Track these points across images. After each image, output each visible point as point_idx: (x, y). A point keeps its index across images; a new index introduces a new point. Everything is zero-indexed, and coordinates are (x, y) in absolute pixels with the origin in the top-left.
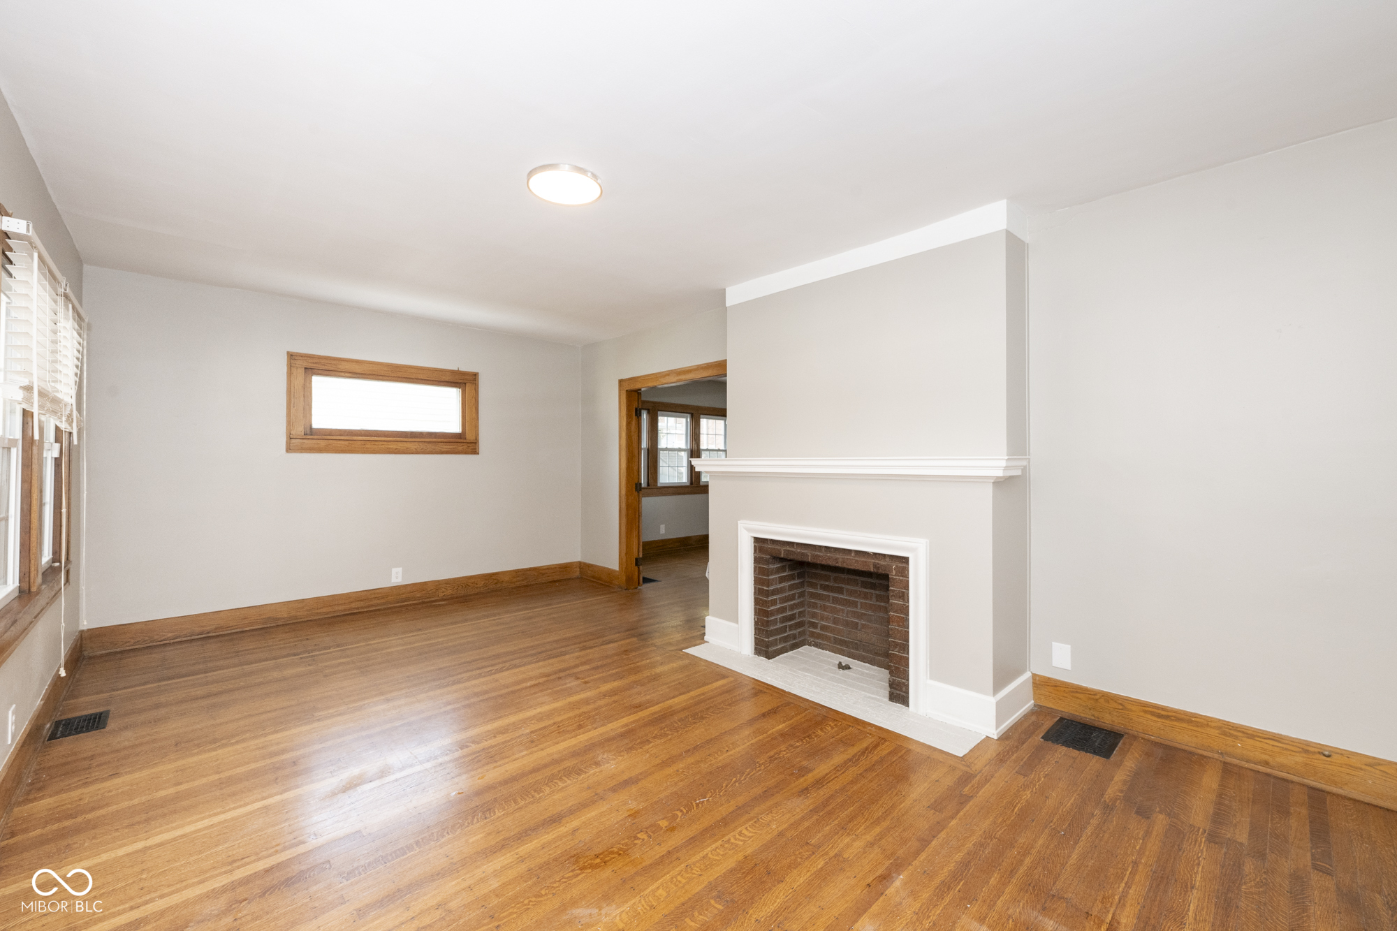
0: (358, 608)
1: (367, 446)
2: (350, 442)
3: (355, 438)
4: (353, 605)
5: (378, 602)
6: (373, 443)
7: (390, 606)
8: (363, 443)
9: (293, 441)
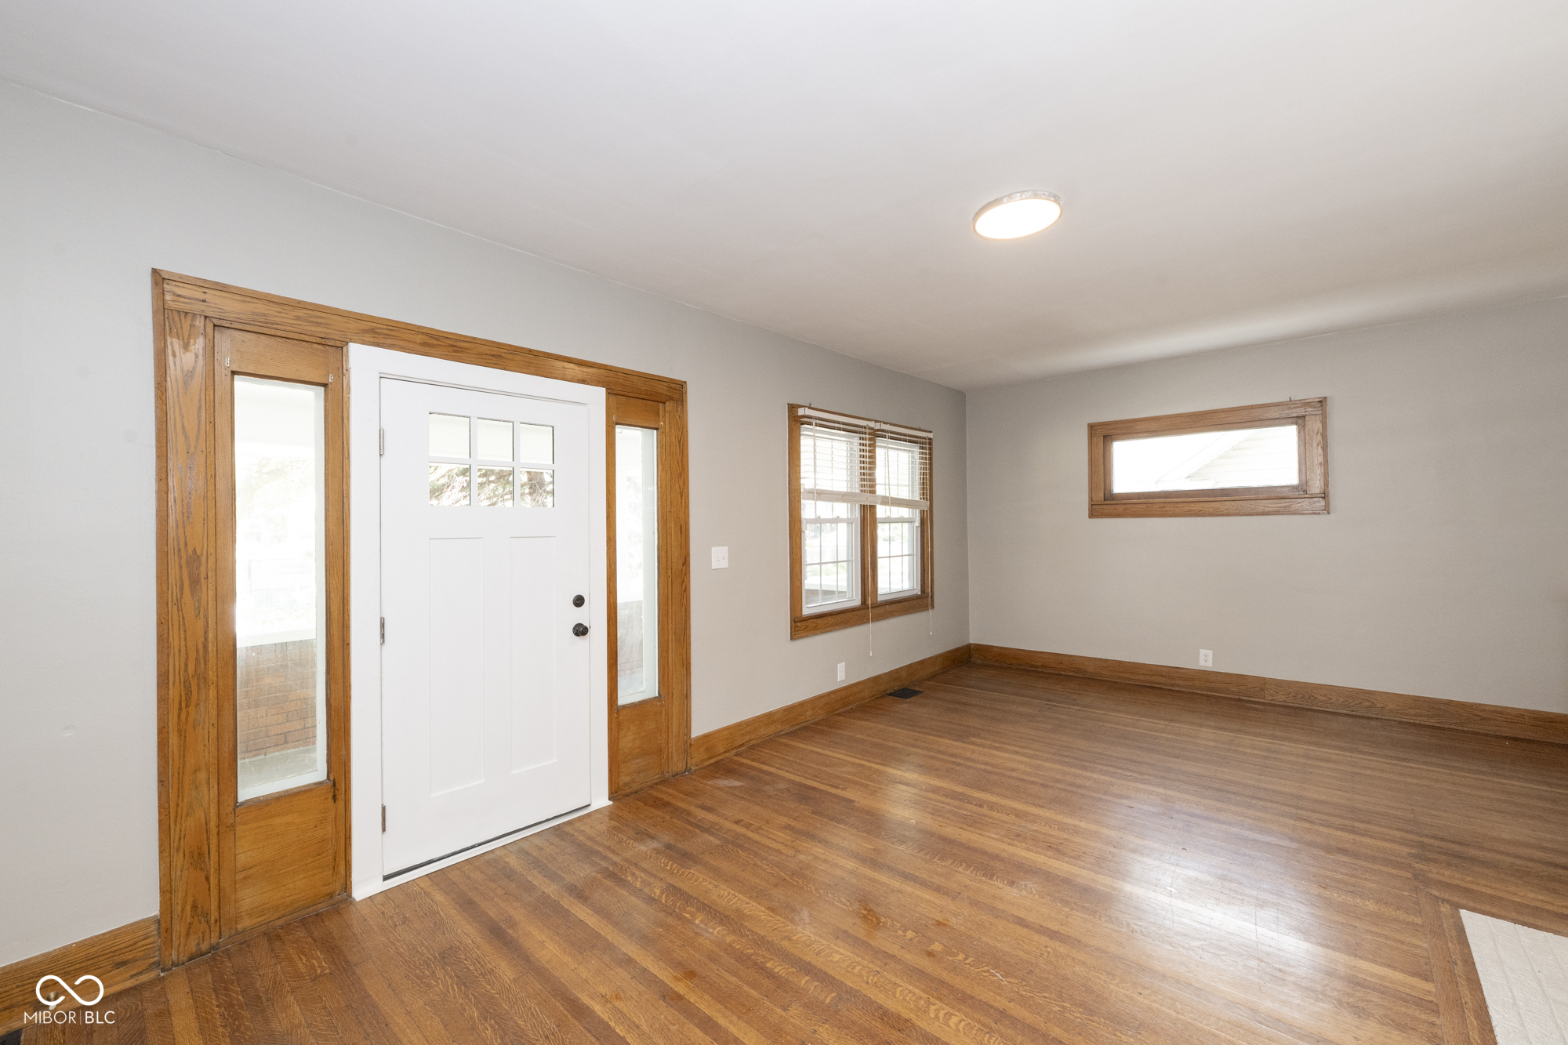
0: (1160, 684)
1: (1166, 509)
2: (1148, 505)
3: (1151, 501)
4: (1155, 679)
5: (1182, 683)
6: (1173, 505)
7: (1197, 691)
8: (1162, 505)
9: (1094, 507)
